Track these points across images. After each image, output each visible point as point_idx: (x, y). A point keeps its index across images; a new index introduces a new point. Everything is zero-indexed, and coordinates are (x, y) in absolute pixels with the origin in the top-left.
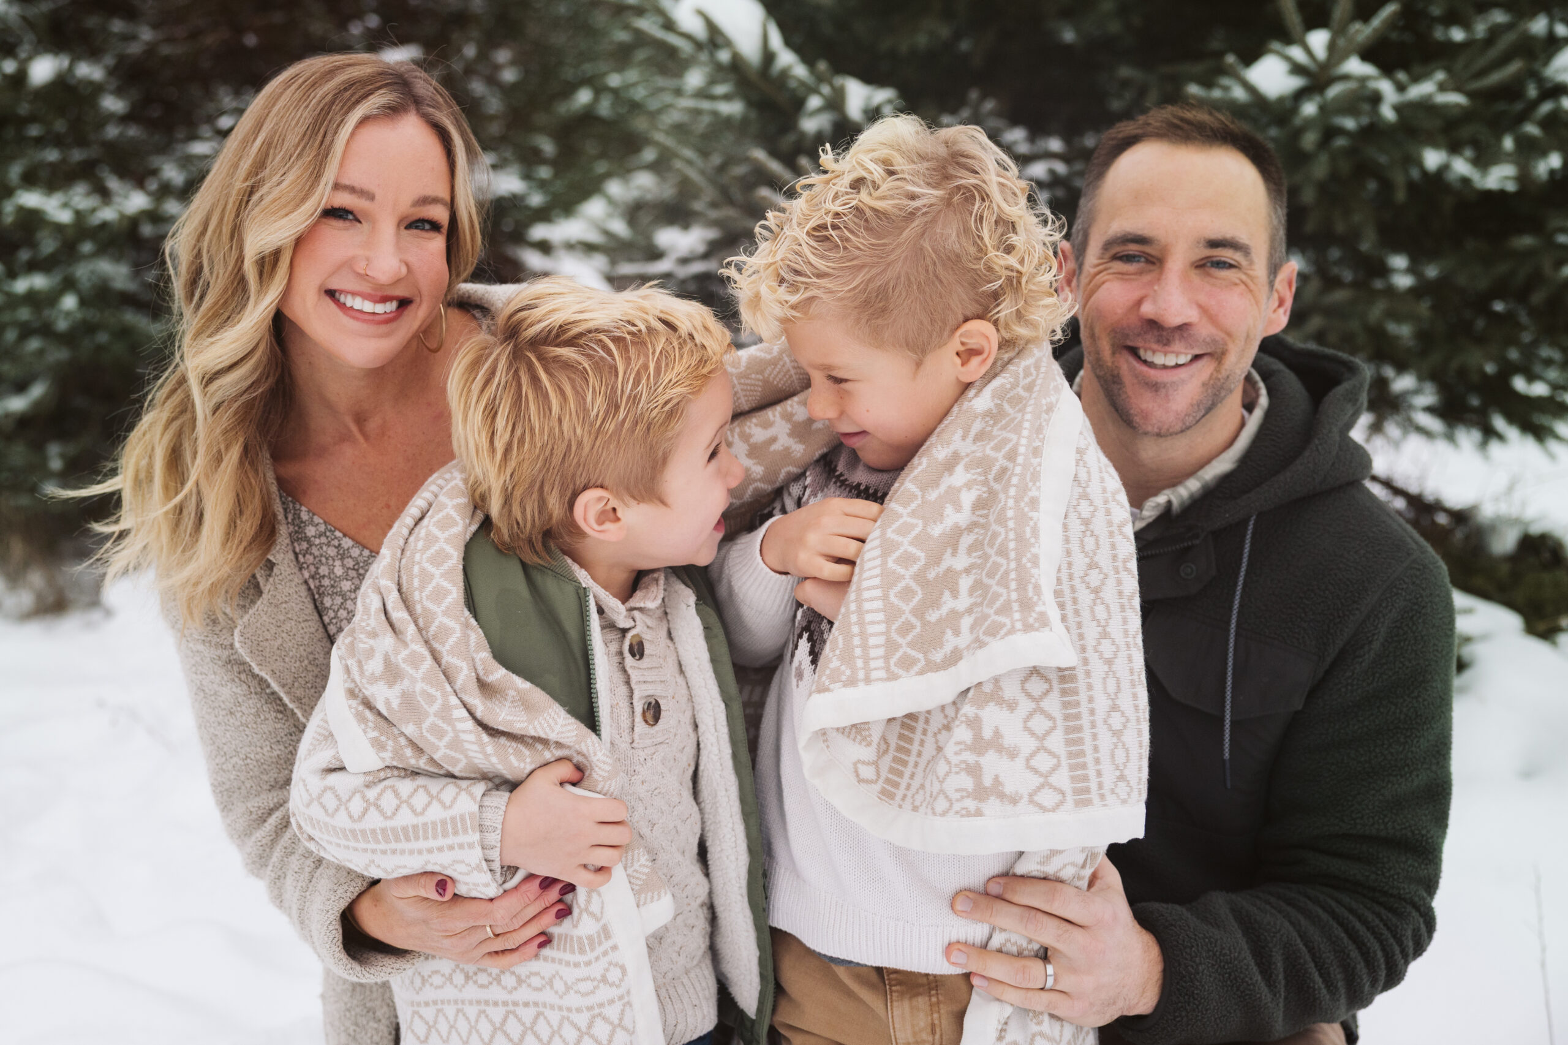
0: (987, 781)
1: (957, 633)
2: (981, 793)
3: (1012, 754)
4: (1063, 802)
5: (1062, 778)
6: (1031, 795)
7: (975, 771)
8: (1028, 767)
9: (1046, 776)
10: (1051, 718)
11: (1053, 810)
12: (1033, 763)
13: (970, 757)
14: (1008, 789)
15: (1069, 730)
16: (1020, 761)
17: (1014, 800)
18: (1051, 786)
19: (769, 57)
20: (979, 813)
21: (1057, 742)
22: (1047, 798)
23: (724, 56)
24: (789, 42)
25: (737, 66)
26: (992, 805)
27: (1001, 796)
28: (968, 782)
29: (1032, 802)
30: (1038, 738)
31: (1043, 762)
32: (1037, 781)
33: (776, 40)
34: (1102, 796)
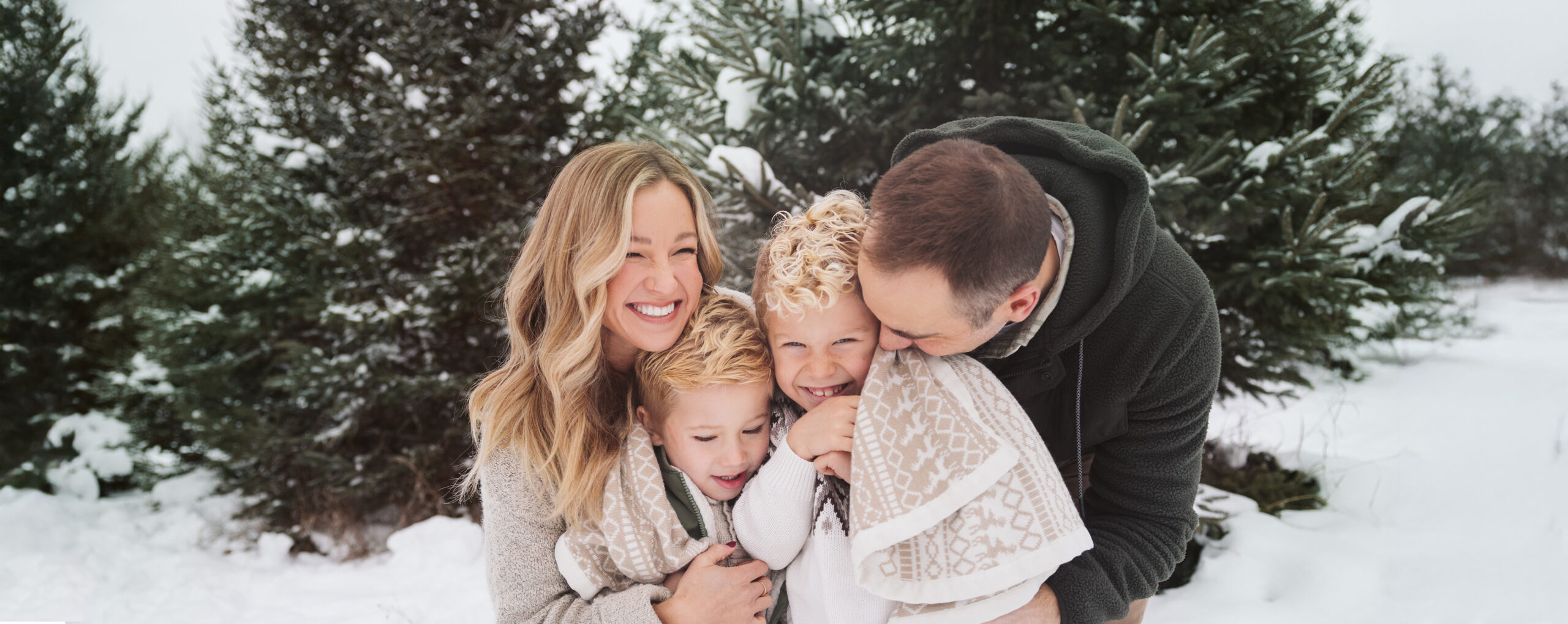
0: (993, 544)
1: (936, 472)
2: (993, 552)
3: (1002, 523)
4: (1040, 542)
5: (1037, 527)
6: (1021, 544)
7: (985, 540)
8: (1014, 527)
9: (1026, 529)
10: (1019, 492)
11: (1037, 548)
12: (1016, 523)
13: (981, 533)
14: (1007, 544)
15: (1031, 496)
16: (1008, 526)
17: (1012, 550)
18: (1032, 534)
19: (766, 184)
20: (995, 564)
21: (1027, 505)
22: (1031, 542)
23: (739, 186)
24: (778, 175)
25: (747, 191)
26: (1001, 557)
27: (1004, 550)
28: (983, 548)
29: (1023, 547)
30: (1014, 508)
31: (1022, 521)
32: (1022, 534)
33: (770, 174)
34: (1061, 531)
